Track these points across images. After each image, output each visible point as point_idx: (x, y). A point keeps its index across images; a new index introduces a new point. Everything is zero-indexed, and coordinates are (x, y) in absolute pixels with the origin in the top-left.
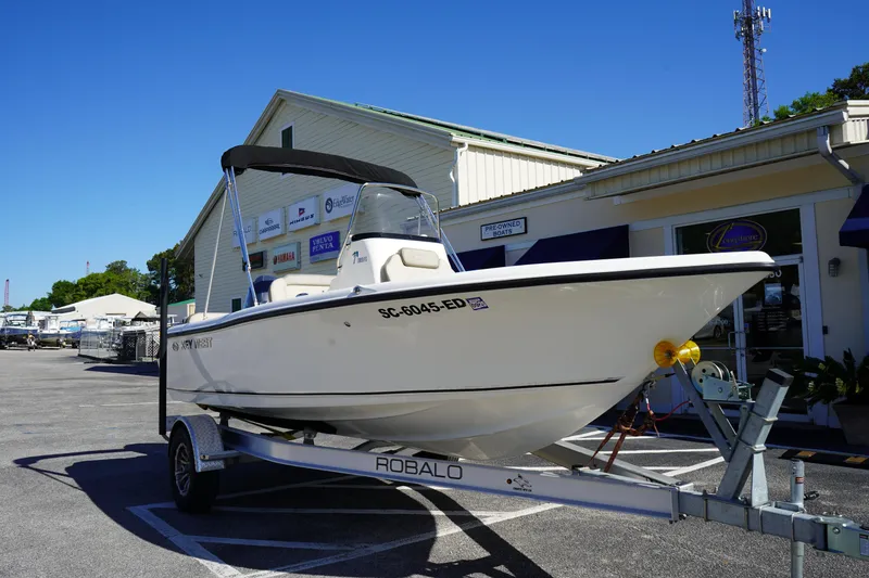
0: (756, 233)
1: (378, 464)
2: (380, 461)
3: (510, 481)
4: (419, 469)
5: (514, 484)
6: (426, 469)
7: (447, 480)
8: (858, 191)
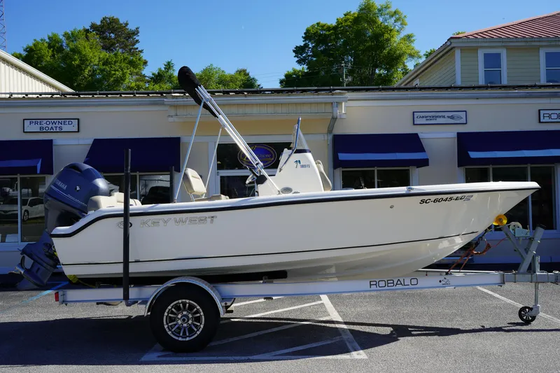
0: (269, 153)
1: (371, 285)
2: (372, 283)
3: (440, 281)
4: (395, 283)
5: (443, 282)
6: (399, 283)
7: (411, 286)
8: (330, 137)
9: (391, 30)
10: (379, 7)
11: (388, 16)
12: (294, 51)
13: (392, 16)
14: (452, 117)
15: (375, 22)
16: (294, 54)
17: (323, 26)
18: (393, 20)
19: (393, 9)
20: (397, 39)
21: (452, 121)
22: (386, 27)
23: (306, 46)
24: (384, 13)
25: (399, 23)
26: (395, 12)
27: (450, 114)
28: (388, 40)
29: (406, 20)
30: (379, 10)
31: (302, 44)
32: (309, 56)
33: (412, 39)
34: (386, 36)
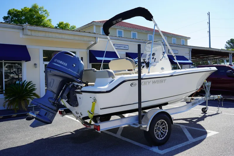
8: (88, 51)
9: (44, 16)
10: (39, 8)
11: (42, 11)
12: (3, 18)
13: (44, 12)
14: (124, 47)
15: (38, 12)
16: (3, 19)
17: (16, 10)
18: (44, 13)
19: (44, 9)
20: (46, 20)
21: (124, 48)
22: (42, 15)
23: (8, 17)
24: (41, 10)
25: (46, 15)
26: (45, 10)
27: (124, 46)
28: (43, 20)
29: (49, 14)
30: (40, 9)
31: (7, 16)
32: (10, 21)
33: (51, 21)
34: (42, 18)
